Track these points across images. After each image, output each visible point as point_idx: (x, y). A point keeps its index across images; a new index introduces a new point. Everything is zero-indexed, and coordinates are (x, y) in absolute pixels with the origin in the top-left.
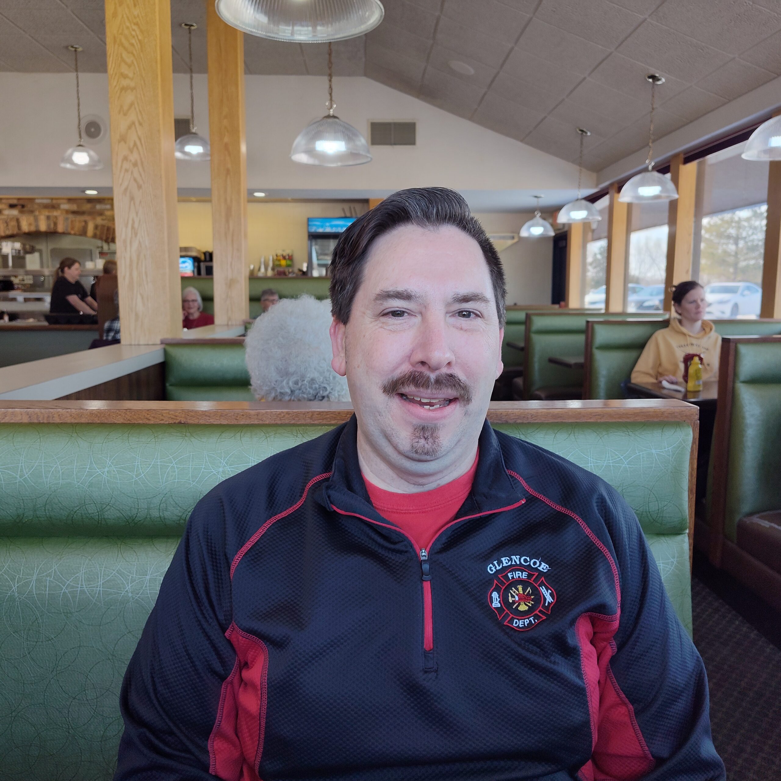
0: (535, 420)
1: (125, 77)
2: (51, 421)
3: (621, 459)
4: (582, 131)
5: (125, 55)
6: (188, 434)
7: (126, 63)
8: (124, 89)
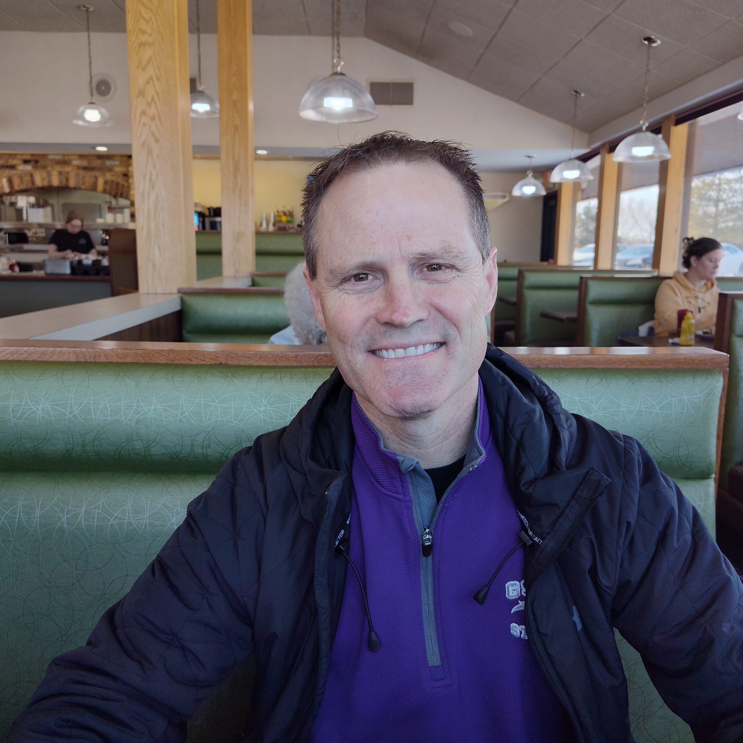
0: (566, 365)
1: (143, 32)
2: (98, 361)
3: (653, 405)
4: (577, 92)
5: (143, 11)
6: (230, 375)
7: (144, 19)
8: (142, 44)
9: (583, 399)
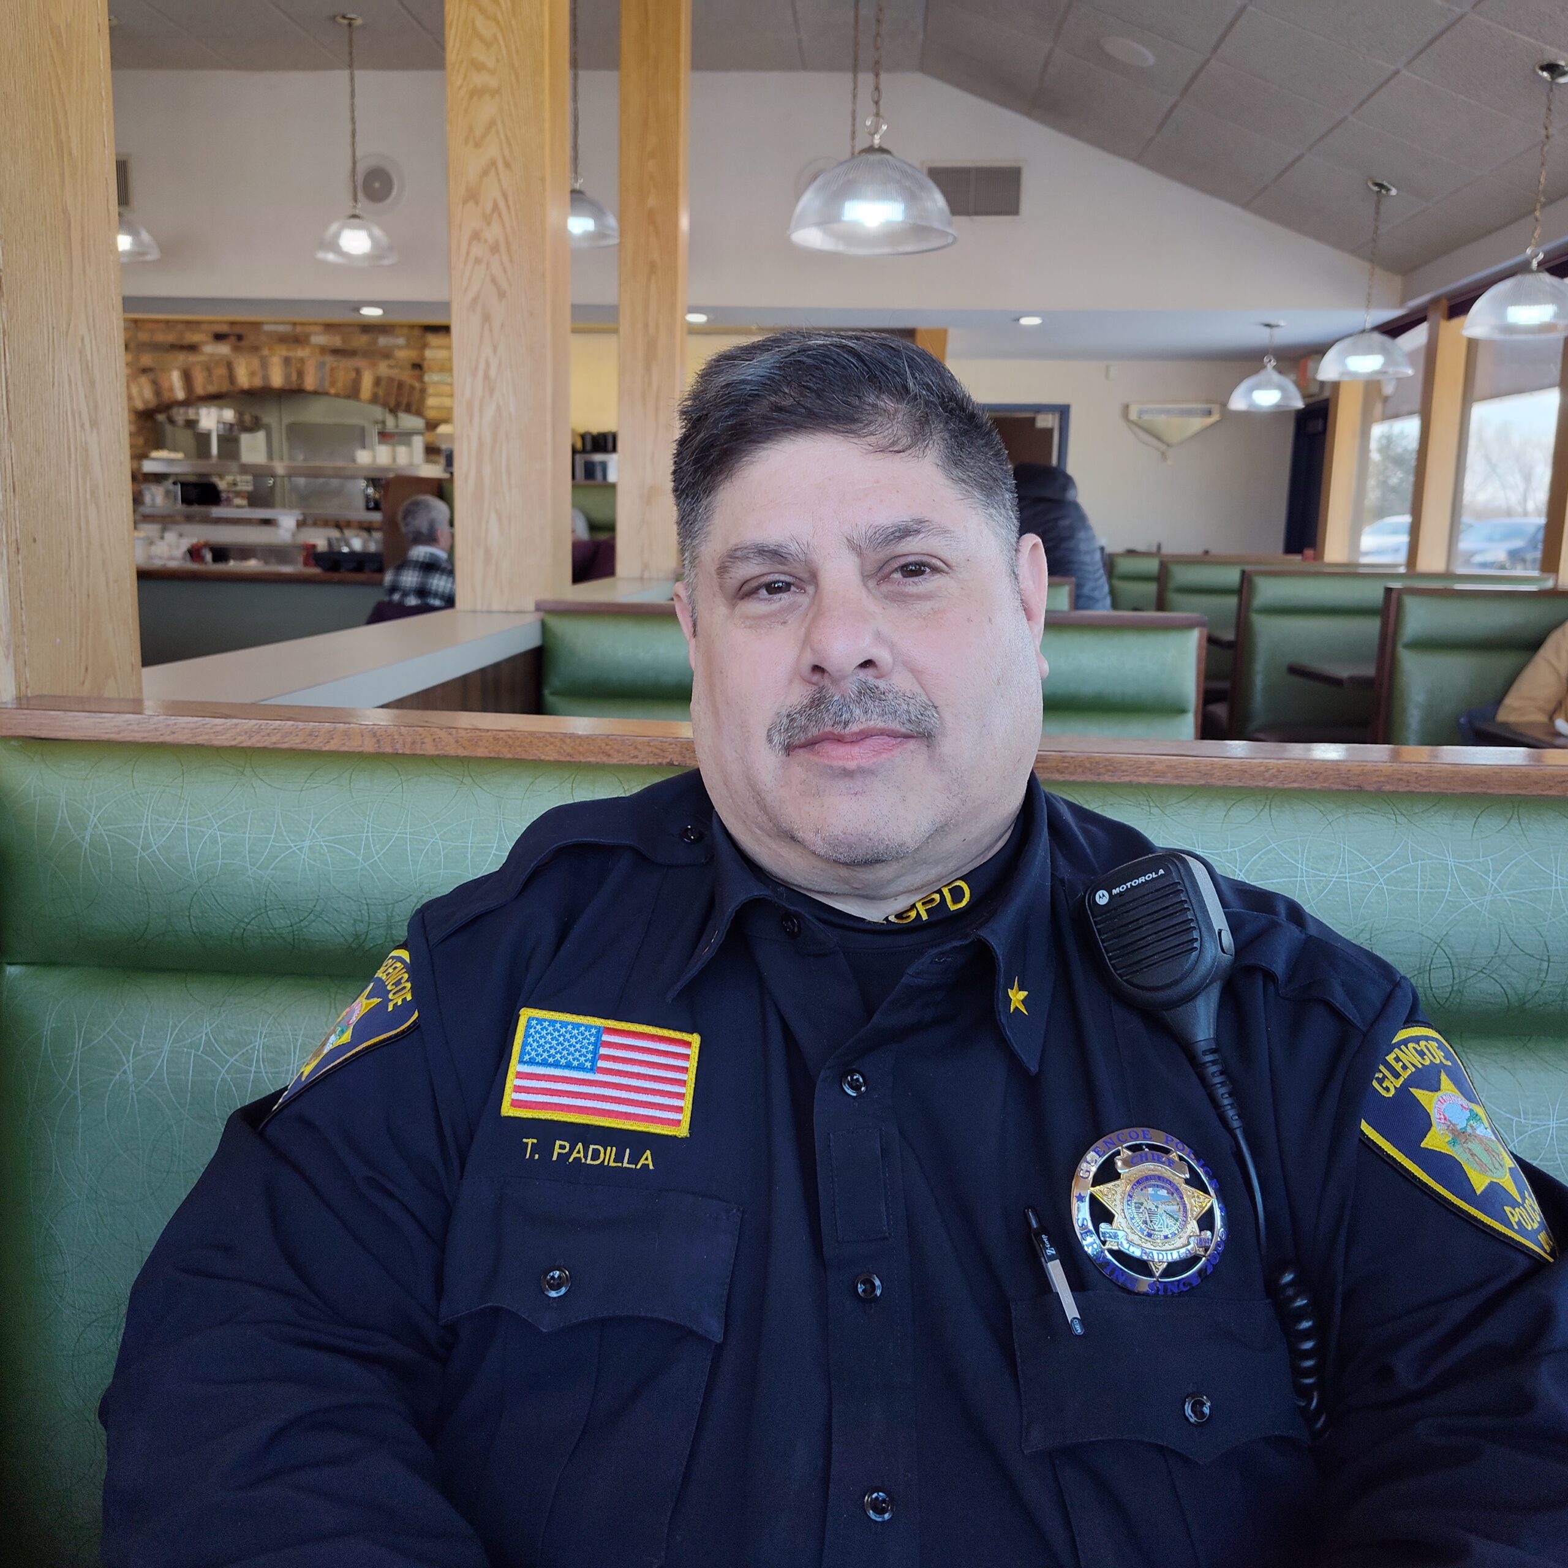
0: (1425, 786)
1: (479, 67)
2: (419, 752)
4: (1381, 186)
5: (480, 22)
7: (483, 40)
8: (476, 93)
9: (1466, 864)
